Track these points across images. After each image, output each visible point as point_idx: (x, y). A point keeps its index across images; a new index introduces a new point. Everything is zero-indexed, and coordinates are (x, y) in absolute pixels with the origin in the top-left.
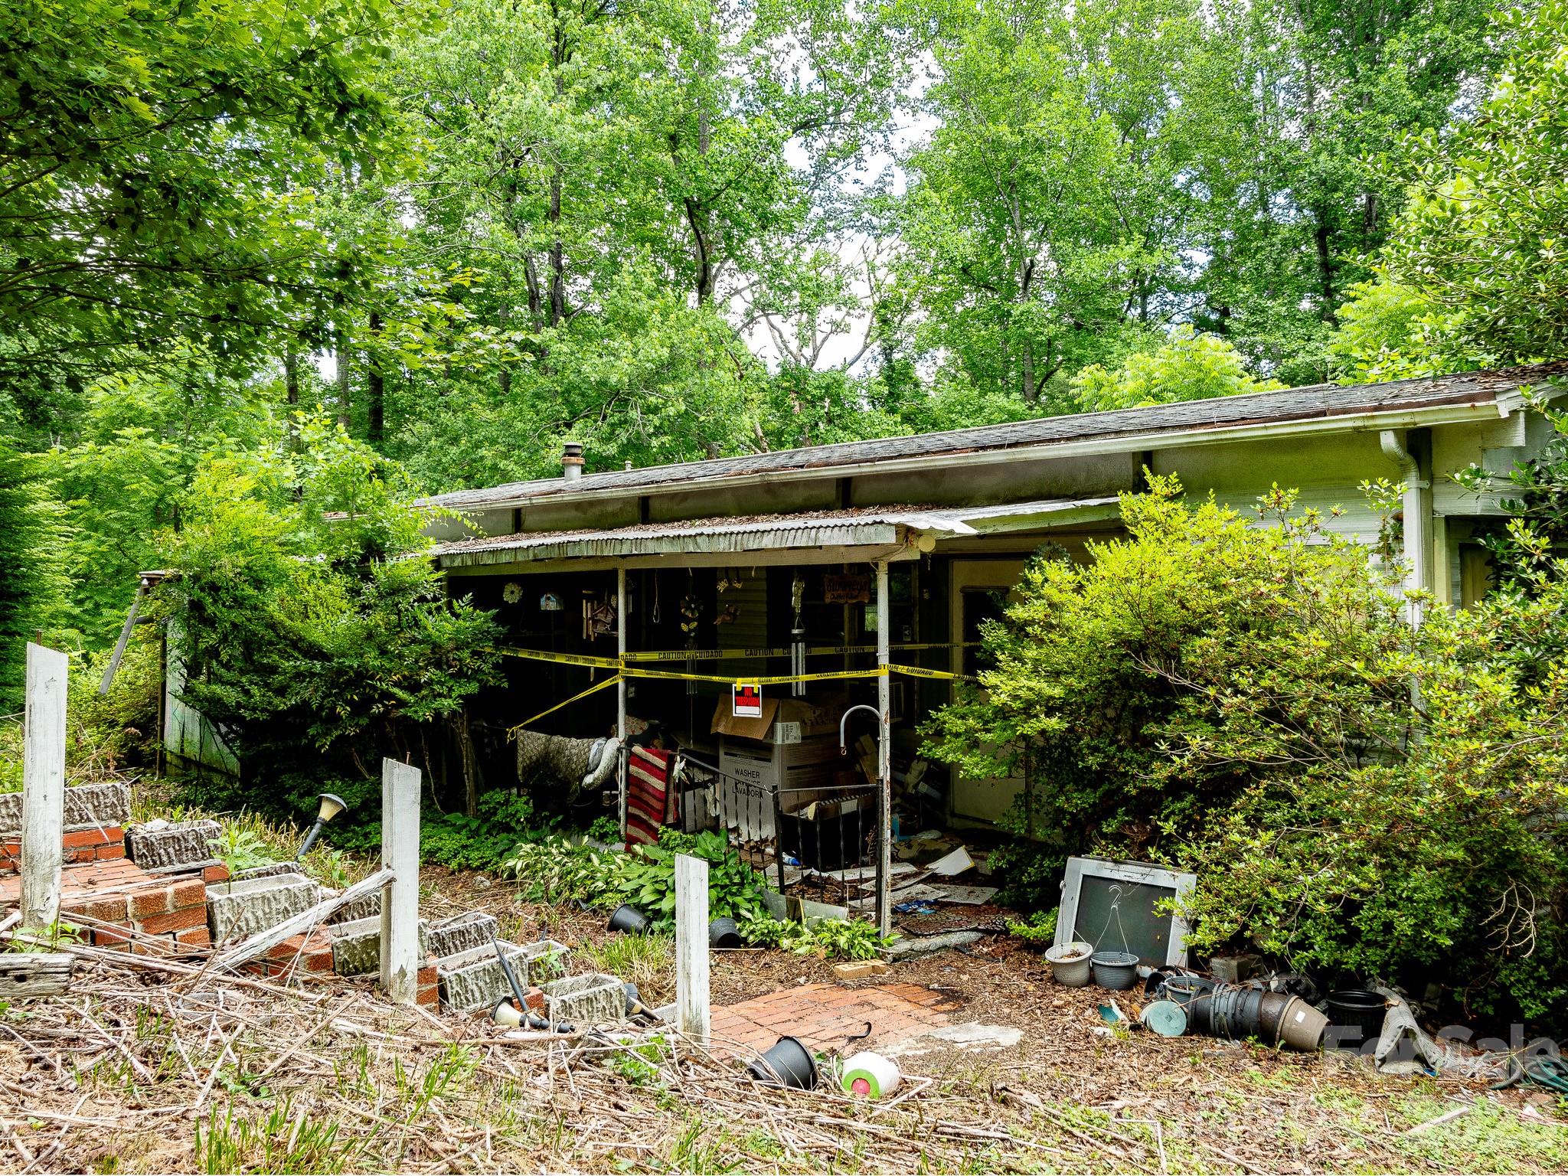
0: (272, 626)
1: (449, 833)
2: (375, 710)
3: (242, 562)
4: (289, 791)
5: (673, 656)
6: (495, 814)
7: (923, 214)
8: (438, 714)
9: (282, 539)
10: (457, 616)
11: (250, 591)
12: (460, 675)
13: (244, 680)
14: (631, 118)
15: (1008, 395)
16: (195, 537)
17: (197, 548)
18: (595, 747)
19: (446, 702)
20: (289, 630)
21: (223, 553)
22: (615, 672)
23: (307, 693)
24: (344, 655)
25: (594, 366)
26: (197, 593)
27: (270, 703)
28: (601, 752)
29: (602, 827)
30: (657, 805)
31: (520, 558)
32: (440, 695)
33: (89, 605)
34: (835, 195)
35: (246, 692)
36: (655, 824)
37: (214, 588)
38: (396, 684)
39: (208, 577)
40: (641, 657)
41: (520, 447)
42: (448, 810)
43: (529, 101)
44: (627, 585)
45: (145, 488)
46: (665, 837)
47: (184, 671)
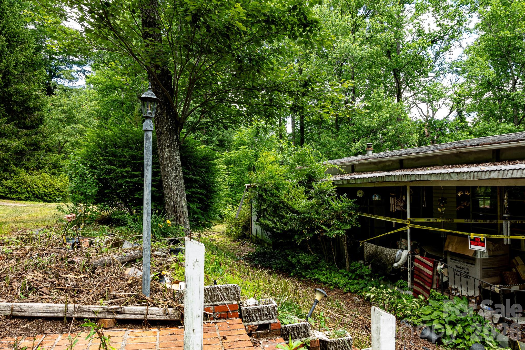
0: (282, 202)
1: (341, 277)
2: (316, 232)
3: (273, 182)
4: (288, 256)
5: (431, 220)
6: (356, 271)
7: (477, 65)
8: (337, 235)
9: (284, 175)
10: (342, 201)
11: (276, 191)
12: (344, 222)
13: (274, 219)
14: (377, 46)
15: (508, 123)
16: (260, 175)
17: (260, 178)
18: (398, 253)
19: (341, 231)
20: (287, 204)
21: (267, 179)
22: (406, 225)
23: (294, 225)
24: (304, 213)
25: (366, 122)
26: (261, 192)
27: (283, 228)
28: (401, 255)
29: (402, 283)
30: (429, 281)
31: (365, 181)
32: (338, 229)
33: (234, 192)
34: (443, 63)
35: (275, 223)
36: (428, 288)
37: (265, 190)
38: (322, 224)
39: (263, 187)
40: (417, 220)
41: (343, 147)
42: (341, 269)
43: (346, 45)
44: (410, 192)
45: (246, 162)
46: (434, 294)
47: (257, 214)
